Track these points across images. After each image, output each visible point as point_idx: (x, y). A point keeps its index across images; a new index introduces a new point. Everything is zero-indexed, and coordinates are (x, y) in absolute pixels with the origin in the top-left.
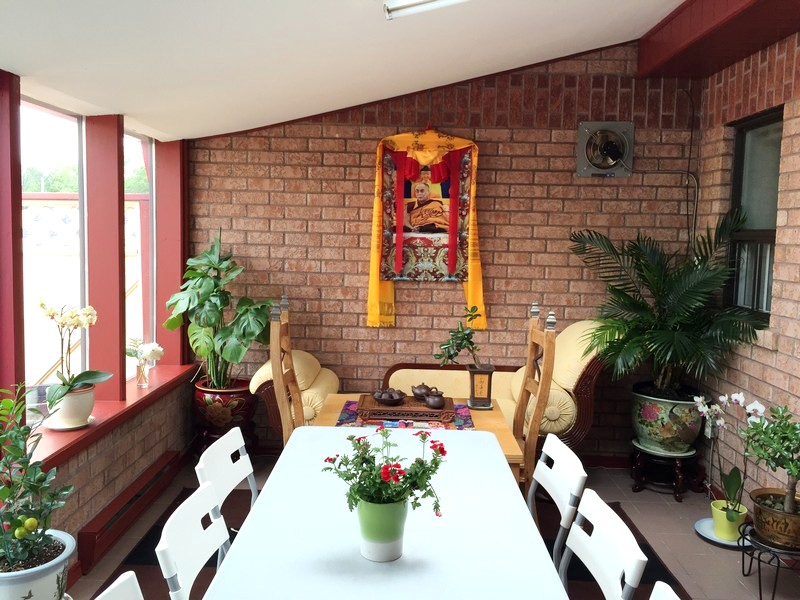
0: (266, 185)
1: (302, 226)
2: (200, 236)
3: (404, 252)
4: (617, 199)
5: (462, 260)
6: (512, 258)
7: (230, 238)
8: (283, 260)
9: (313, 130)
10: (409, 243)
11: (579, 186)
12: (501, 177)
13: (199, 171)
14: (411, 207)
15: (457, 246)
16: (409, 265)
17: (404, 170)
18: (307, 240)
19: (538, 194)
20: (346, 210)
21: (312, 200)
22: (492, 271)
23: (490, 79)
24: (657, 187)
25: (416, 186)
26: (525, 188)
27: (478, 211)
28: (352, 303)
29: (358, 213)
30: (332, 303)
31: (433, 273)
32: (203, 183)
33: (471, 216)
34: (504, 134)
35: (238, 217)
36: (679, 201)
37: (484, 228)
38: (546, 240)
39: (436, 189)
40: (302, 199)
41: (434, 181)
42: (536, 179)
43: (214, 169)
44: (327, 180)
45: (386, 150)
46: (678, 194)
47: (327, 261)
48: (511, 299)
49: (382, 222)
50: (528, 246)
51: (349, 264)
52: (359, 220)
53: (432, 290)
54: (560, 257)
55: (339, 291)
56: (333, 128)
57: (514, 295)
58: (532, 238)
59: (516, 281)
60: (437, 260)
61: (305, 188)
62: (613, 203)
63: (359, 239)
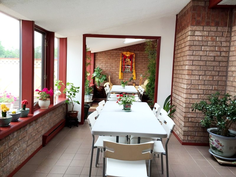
1: (110, 65)
2: (96, 66)
3: (124, 69)
5: (132, 70)
6: (140, 70)
7: (100, 66)
8: (107, 69)
9: (112, 51)
10: (125, 67)
12: (138, 58)
13: (96, 57)
14: (125, 62)
17: (125, 57)
18: (111, 67)
19: (143, 61)
20: (116, 63)
21: (112, 61)
23: (137, 45)
25: (126, 59)
26: (141, 60)
28: (117, 76)
30: (114, 76)
31: (128, 72)
32: (96, 59)
33: (134, 64)
34: (139, 52)
37: (136, 65)
38: (144, 67)
39: (129, 60)
40: (110, 61)
42: (143, 59)
43: (98, 57)
44: (114, 58)
45: (122, 54)
47: (114, 70)
49: (121, 64)
50: (142, 68)
51: (117, 70)
52: (118, 64)
53: (128, 74)
54: (146, 70)
55: (115, 74)
56: (115, 51)
59: (140, 73)
60: (129, 70)
61: (111, 59)
63: (118, 67)
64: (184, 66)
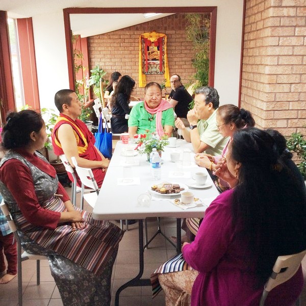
0: (110, 48)
1: (120, 60)
2: (93, 64)
3: (148, 66)
5: (163, 68)
7: (102, 64)
9: (122, 32)
10: (149, 64)
12: (173, 44)
13: (91, 45)
14: (149, 54)
15: (162, 64)
16: (149, 70)
17: (146, 43)
19: (183, 49)
20: (132, 55)
21: (123, 53)
22: (172, 71)
25: (150, 48)
26: (180, 47)
27: (167, 54)
29: (135, 56)
31: (156, 72)
32: (93, 49)
33: (165, 56)
34: (174, 32)
35: (102, 58)
37: (169, 59)
38: (186, 61)
39: (156, 48)
40: (119, 52)
42: (183, 44)
44: (126, 47)
45: (142, 38)
47: (127, 70)
50: (181, 63)
51: (133, 70)
52: (135, 58)
53: (156, 77)
54: (189, 66)
56: (127, 32)
58: (182, 61)
60: (157, 68)
63: (136, 63)
64: (263, 66)
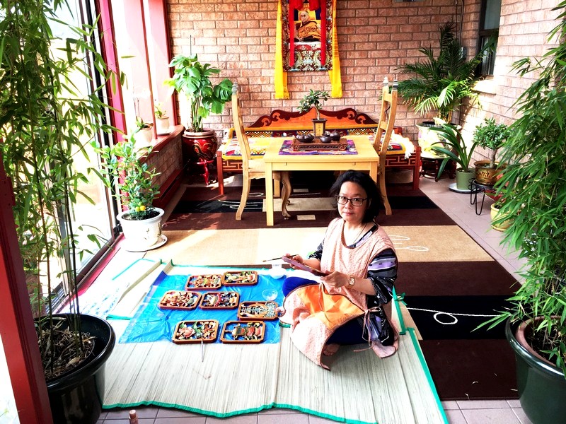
0: (213, 16)
1: (236, 41)
3: (295, 54)
4: (417, 15)
5: (328, 57)
6: (357, 55)
8: (226, 62)
10: (298, 48)
11: (396, 8)
12: (350, 5)
13: (173, 10)
14: (298, 26)
15: (326, 48)
16: (298, 62)
17: (293, 4)
18: (239, 50)
19: (372, 14)
20: (260, 30)
21: (241, 25)
22: (346, 63)
24: (440, 7)
25: (301, 13)
26: (364, 11)
27: (338, 26)
28: (267, 86)
29: (268, 32)
30: (255, 87)
31: (312, 66)
32: (176, 17)
33: (334, 30)
35: (198, 37)
36: (453, 15)
37: (341, 37)
38: (377, 42)
39: (312, 14)
41: (311, 10)
42: (371, 5)
43: (181, 8)
44: (248, 12)
46: (452, 10)
47: (251, 62)
48: (356, 79)
49: (282, 36)
51: (264, 63)
52: (268, 36)
53: (312, 76)
54: (385, 52)
55: (259, 79)
57: (358, 76)
58: (368, 42)
59: (360, 68)
60: (314, 58)
61: (236, 17)
62: (414, 18)
63: (269, 47)
